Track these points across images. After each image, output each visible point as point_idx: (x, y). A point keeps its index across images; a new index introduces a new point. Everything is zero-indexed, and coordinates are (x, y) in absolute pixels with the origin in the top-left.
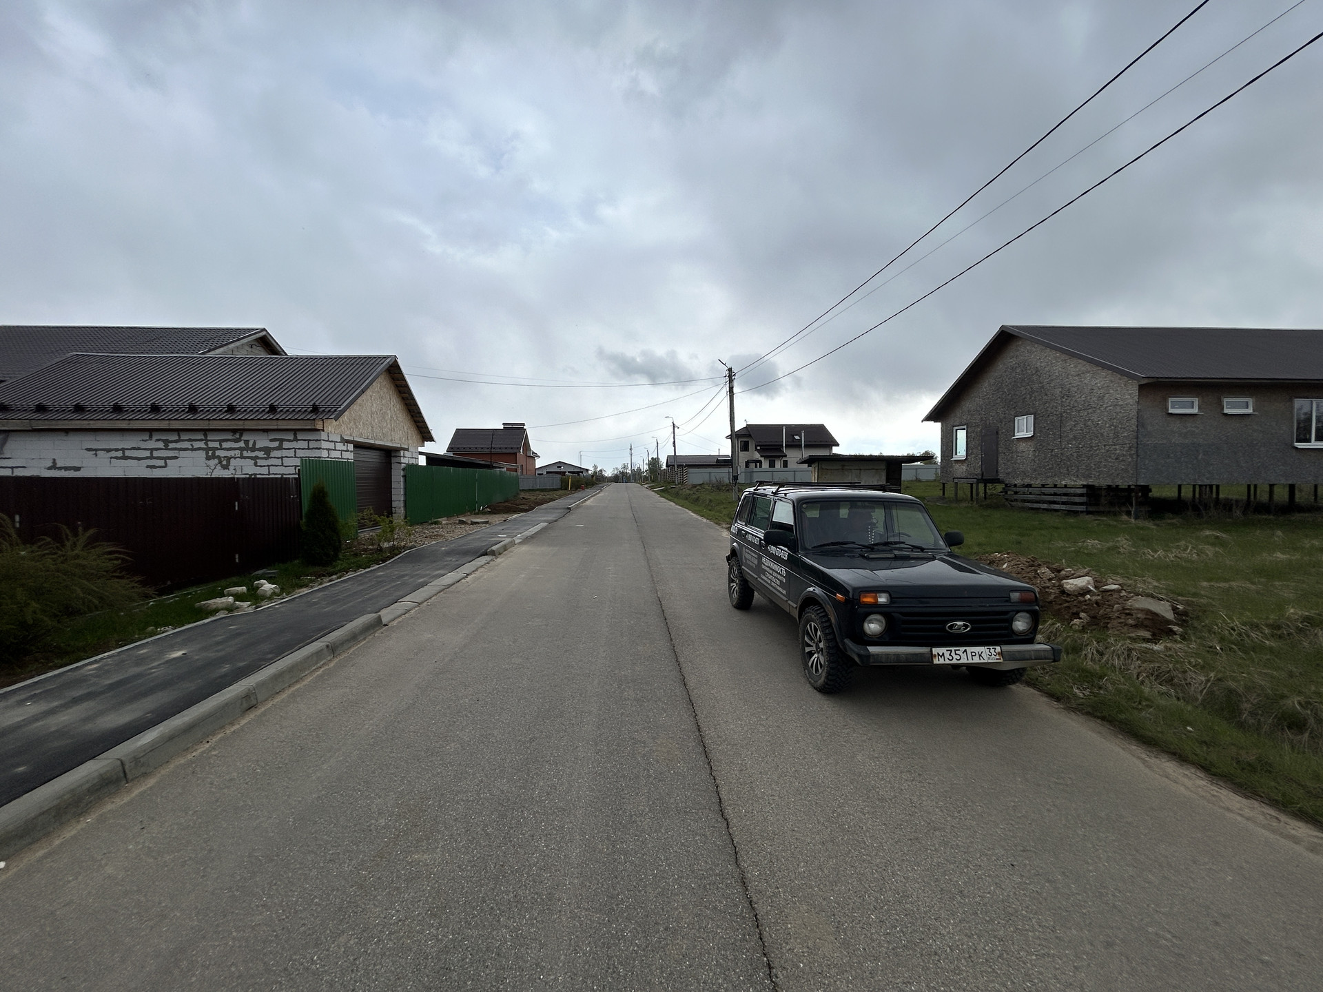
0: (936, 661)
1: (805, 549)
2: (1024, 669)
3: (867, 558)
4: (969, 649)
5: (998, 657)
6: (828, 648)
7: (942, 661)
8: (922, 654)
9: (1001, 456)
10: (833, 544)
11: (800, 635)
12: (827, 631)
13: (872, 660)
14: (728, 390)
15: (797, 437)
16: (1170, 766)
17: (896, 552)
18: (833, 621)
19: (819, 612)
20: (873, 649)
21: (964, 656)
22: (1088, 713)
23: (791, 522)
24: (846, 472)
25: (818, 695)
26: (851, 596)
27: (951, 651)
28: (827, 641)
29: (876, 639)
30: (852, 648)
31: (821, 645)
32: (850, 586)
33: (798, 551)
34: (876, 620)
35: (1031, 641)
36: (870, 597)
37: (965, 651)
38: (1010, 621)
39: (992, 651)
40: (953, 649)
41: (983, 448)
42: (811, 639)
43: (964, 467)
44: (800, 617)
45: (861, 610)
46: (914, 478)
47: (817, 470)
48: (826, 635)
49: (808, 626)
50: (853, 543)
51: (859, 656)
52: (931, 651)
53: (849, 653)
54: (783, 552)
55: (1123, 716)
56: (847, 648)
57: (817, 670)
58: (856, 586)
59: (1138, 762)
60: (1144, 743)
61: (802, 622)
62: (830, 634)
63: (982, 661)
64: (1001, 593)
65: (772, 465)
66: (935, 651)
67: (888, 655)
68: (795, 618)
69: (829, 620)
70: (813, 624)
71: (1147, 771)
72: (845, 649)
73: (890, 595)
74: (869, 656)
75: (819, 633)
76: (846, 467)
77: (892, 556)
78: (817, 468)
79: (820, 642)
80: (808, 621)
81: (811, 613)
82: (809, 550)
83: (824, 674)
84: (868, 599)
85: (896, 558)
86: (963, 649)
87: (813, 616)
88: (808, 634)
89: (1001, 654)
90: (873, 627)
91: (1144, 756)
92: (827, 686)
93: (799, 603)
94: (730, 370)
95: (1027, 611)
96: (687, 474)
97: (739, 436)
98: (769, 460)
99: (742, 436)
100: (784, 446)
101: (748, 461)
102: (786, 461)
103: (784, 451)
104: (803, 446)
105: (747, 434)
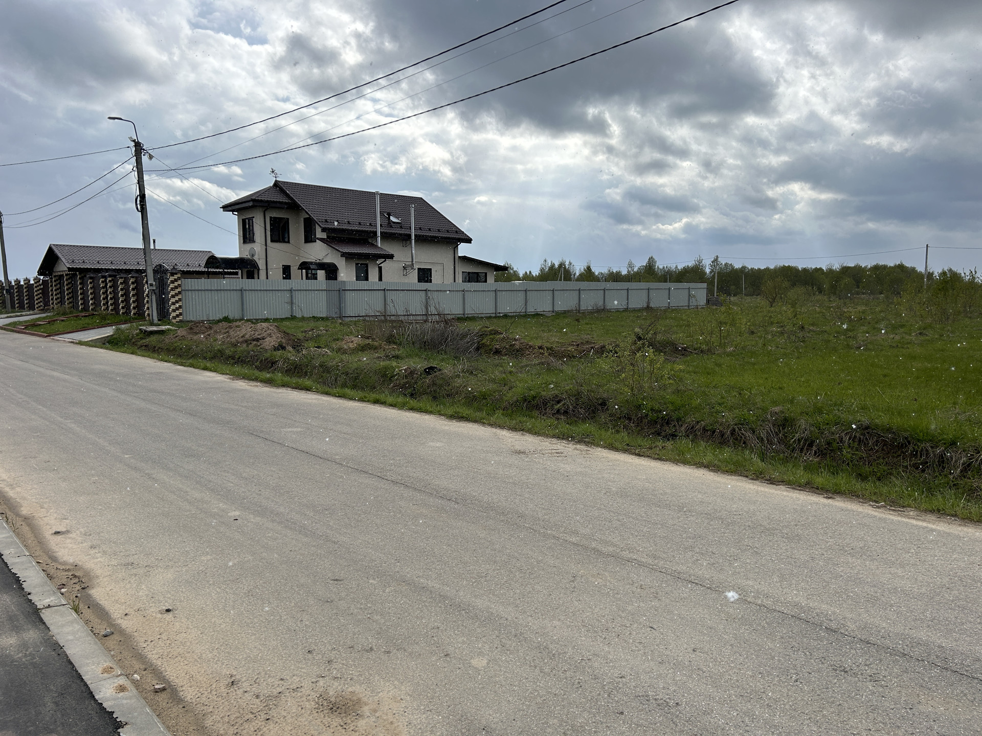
15: (393, 218)
65: (363, 275)
96: (180, 293)
97: (266, 205)
98: (357, 264)
99: (273, 205)
100: (379, 234)
101: (304, 266)
102: (381, 267)
103: (379, 245)
104: (413, 237)
105: (286, 203)
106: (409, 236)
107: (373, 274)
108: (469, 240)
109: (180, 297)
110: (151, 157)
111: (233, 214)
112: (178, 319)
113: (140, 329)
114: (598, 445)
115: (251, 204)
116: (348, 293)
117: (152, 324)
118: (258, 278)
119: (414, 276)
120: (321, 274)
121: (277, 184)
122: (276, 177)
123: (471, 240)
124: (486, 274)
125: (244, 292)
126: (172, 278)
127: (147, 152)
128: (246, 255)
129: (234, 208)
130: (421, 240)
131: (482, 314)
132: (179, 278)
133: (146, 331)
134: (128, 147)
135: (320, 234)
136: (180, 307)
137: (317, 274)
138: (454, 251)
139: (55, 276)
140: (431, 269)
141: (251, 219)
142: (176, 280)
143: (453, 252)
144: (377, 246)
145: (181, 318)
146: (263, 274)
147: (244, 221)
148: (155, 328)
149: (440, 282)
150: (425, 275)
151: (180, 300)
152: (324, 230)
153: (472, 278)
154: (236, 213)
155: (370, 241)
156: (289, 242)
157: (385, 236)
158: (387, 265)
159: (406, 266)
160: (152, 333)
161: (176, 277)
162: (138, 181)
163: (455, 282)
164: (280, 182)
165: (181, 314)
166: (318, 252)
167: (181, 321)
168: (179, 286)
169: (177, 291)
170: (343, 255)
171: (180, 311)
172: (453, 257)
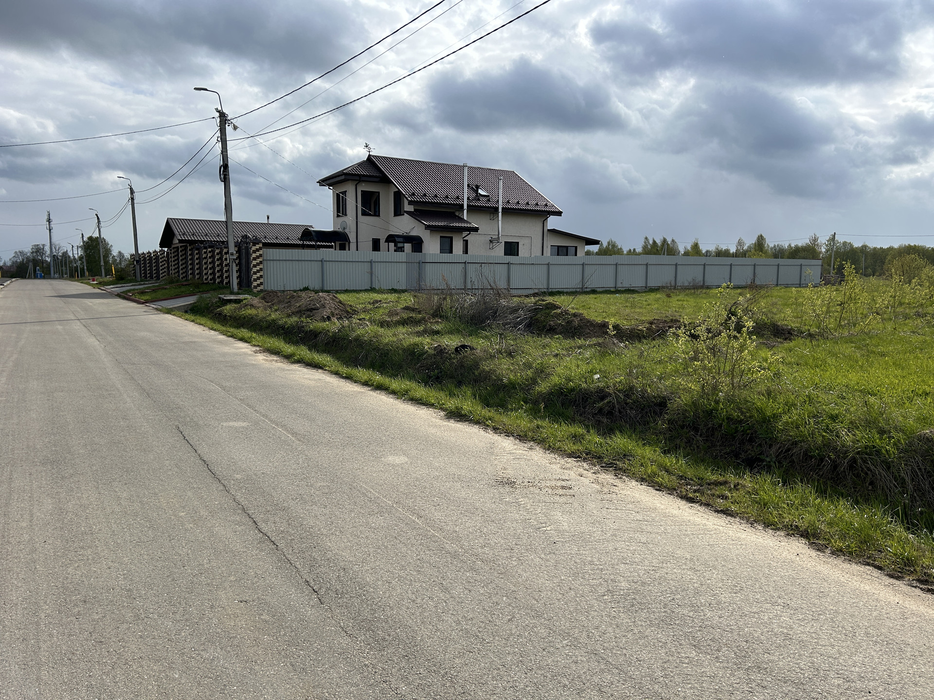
15: (481, 192)
65: (448, 247)
96: (261, 263)
97: (358, 178)
98: (441, 237)
99: (364, 179)
100: (465, 207)
101: (391, 239)
102: (467, 241)
103: (465, 218)
104: (500, 210)
105: (376, 177)
106: (497, 209)
107: (458, 246)
108: (559, 213)
109: (261, 266)
110: (235, 128)
111: (329, 188)
112: (259, 288)
113: (220, 298)
114: (633, 476)
115: (343, 177)
116: (428, 266)
117: (232, 293)
118: (349, 250)
119: (500, 250)
120: (408, 247)
121: (370, 159)
122: (369, 152)
123: (561, 212)
124: (576, 248)
125: (325, 263)
126: (254, 248)
127: (232, 123)
128: (339, 229)
129: (328, 182)
130: (507, 211)
131: (567, 288)
132: (260, 248)
133: (223, 299)
134: (213, 118)
135: (408, 208)
136: (261, 276)
137: (404, 247)
138: (543, 223)
139: (174, 248)
140: (518, 243)
141: (344, 193)
142: (257, 250)
143: (542, 225)
144: (461, 220)
145: (262, 287)
146: (353, 246)
147: (338, 195)
148: (233, 297)
149: (527, 255)
150: (512, 249)
151: (261, 269)
152: (410, 203)
153: (561, 251)
154: (331, 188)
155: (457, 214)
156: (379, 216)
157: (472, 209)
158: (472, 238)
159: (492, 239)
160: (230, 301)
161: (257, 247)
162: (222, 151)
163: (543, 255)
164: (373, 156)
165: (261, 284)
166: (406, 225)
167: (261, 291)
168: (261, 255)
169: (258, 261)
170: (427, 227)
171: (261, 281)
172: (542, 230)
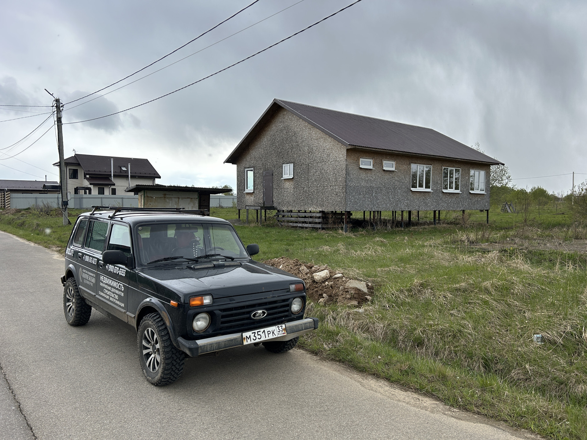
0: (245, 343)
1: (141, 265)
2: (297, 338)
3: (194, 269)
4: (266, 330)
5: (283, 332)
6: (164, 347)
7: (249, 342)
8: (235, 339)
9: (275, 191)
10: (166, 259)
11: (138, 341)
12: (163, 334)
13: (200, 351)
14: (56, 119)
15: (124, 169)
16: (372, 382)
17: (215, 263)
18: (168, 324)
19: (155, 318)
20: (200, 342)
21: (263, 335)
22: (332, 360)
23: (129, 244)
24: (167, 200)
25: (155, 389)
26: (182, 301)
27: (255, 333)
28: (163, 341)
29: (202, 334)
30: (184, 344)
31: (158, 346)
32: (182, 293)
33: (135, 267)
34: (203, 318)
35: (301, 318)
36: (198, 300)
37: (264, 331)
38: (289, 305)
39: (280, 328)
40: (256, 331)
41: (264, 185)
42: (149, 342)
43: (252, 198)
44: (138, 324)
45: (191, 312)
46: (218, 206)
47: (143, 198)
48: (162, 336)
49: (146, 332)
50: (182, 257)
51: (190, 349)
52: (242, 335)
53: (182, 349)
54: (121, 270)
55: (349, 357)
56: (180, 344)
57: (154, 368)
58: (186, 293)
59: (358, 384)
60: (360, 371)
61: (140, 330)
62: (165, 335)
63: (275, 337)
64: (283, 286)
65: (101, 192)
66: (245, 335)
67: (211, 344)
68: (133, 327)
69: (164, 324)
70: (150, 329)
71: (363, 389)
72: (178, 346)
73: (213, 297)
74: (198, 348)
75: (155, 336)
76: (167, 196)
77: (213, 265)
78: (143, 196)
79: (157, 343)
80: (146, 327)
81: (148, 320)
82: (145, 266)
83: (160, 371)
84: (196, 302)
85: (215, 267)
86: (262, 330)
87: (150, 323)
88: (146, 338)
89: (286, 329)
90: (200, 324)
91: (361, 380)
92: (163, 380)
93: (137, 313)
94: (57, 101)
95: (300, 297)
96: (9, 199)
98: (98, 188)
99: (69, 164)
100: (112, 175)
101: (77, 188)
102: (115, 189)
103: (112, 180)
104: (130, 176)
105: (76, 163)
107: (107, 191)
108: (160, 177)
109: (9, 200)
111: (57, 167)
121: (75, 156)
129: (57, 164)
138: (153, 182)
145: (10, 208)
152: (87, 174)
155: (108, 178)
156: (78, 179)
157: (115, 176)
159: (127, 188)
164: (77, 154)
166: (86, 183)
168: (9, 196)
170: (93, 184)
171: (9, 205)
